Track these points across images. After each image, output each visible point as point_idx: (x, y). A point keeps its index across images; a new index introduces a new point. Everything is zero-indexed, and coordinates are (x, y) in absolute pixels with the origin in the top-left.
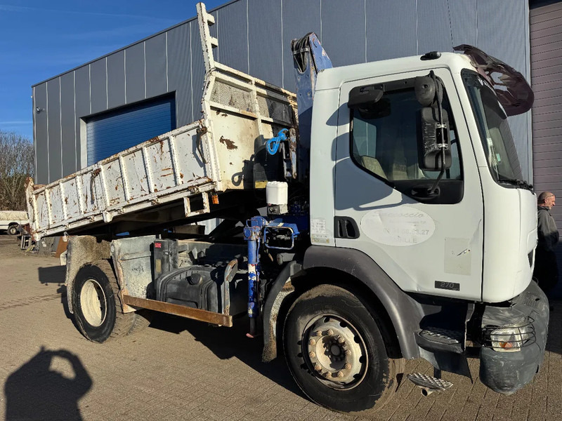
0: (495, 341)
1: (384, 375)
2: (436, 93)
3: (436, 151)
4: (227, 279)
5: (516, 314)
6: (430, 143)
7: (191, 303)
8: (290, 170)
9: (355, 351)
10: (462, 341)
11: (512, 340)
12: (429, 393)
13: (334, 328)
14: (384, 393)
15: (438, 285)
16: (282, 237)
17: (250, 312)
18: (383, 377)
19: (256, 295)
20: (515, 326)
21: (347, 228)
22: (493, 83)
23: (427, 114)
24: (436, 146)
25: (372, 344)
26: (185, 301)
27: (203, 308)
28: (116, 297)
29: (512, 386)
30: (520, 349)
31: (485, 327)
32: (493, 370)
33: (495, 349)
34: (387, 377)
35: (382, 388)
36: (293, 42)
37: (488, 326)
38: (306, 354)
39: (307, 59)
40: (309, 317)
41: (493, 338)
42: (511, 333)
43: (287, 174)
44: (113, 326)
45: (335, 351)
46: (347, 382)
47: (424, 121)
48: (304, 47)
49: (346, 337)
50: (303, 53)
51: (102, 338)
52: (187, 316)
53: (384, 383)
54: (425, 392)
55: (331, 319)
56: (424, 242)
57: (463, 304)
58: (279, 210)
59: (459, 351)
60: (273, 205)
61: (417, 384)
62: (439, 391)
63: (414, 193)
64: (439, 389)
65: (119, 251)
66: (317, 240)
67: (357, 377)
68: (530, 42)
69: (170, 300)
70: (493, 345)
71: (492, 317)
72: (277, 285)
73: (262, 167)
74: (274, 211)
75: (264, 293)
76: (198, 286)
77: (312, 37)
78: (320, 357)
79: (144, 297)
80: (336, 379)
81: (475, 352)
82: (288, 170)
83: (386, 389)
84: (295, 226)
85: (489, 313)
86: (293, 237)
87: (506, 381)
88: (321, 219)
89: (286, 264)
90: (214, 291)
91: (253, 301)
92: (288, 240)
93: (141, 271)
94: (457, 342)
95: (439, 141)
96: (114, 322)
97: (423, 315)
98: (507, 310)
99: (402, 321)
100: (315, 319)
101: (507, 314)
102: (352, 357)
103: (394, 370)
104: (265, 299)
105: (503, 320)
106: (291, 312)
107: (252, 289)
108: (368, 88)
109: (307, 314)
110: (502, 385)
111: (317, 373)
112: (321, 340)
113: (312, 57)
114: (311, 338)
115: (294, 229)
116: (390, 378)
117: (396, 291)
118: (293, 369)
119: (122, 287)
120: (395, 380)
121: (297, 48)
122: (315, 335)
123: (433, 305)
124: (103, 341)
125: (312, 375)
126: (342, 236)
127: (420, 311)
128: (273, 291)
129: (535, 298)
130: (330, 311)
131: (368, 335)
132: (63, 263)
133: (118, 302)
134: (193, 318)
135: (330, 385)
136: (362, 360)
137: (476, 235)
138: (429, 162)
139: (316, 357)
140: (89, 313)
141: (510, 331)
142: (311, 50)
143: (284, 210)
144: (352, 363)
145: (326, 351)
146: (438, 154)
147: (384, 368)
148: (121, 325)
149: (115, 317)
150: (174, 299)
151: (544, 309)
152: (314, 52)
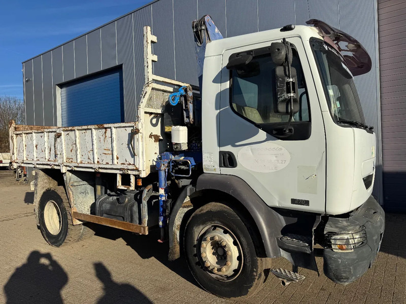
0: (334, 244)
1: (255, 270)
2: (286, 55)
3: (286, 99)
4: (144, 200)
5: (353, 223)
6: (281, 93)
7: (118, 217)
8: (188, 117)
9: (234, 252)
10: (310, 244)
11: (348, 243)
12: (287, 284)
13: (219, 234)
14: (254, 283)
15: (294, 201)
16: (183, 167)
17: (161, 223)
18: (254, 271)
19: (164, 211)
20: (350, 232)
21: (228, 160)
22: (340, 50)
23: (279, 71)
24: (286, 96)
25: (246, 246)
26: (115, 216)
27: (128, 221)
28: (68, 214)
29: (347, 279)
30: (353, 250)
31: (326, 234)
32: (332, 266)
33: (334, 250)
34: (256, 272)
35: (253, 280)
36: (193, 22)
37: (329, 232)
38: (199, 254)
39: (204, 35)
40: (201, 227)
41: (333, 242)
42: (346, 238)
43: (186, 120)
44: (66, 234)
45: (220, 252)
46: (229, 275)
47: (277, 77)
48: (201, 26)
49: (227, 241)
50: (201, 31)
51: (58, 244)
52: (117, 227)
53: (255, 276)
54: (284, 283)
55: (217, 228)
56: (282, 169)
57: (313, 216)
58: (181, 147)
59: (309, 251)
60: (176, 144)
61: (278, 277)
62: (294, 282)
63: (274, 132)
64: (293, 280)
65: (70, 180)
66: (207, 169)
67: (236, 271)
68: (378, 22)
69: (105, 215)
70: (333, 247)
71: (333, 226)
72: (178, 203)
73: (170, 116)
74: (177, 148)
75: (169, 209)
76: (124, 205)
77: (206, 19)
78: (209, 256)
79: (89, 213)
80: (220, 273)
81: (320, 253)
82: (187, 117)
83: (256, 280)
84: (192, 159)
85: (331, 223)
86: (191, 167)
87: (343, 275)
88: (210, 154)
89: (184, 187)
90: (135, 208)
91: (162, 216)
92: (186, 170)
93: (87, 194)
94: (307, 245)
95: (289, 92)
96: (67, 232)
97: (284, 224)
98: (345, 220)
99: (267, 229)
100: (206, 229)
101: (345, 223)
102: (231, 257)
103: (262, 266)
104: (170, 213)
105: (340, 228)
106: (189, 223)
107: (162, 206)
108: (242, 54)
109: (200, 225)
110: (339, 277)
111: (207, 269)
112: (209, 244)
113: (208, 33)
114: (203, 242)
115: (191, 162)
116: (259, 273)
117: (263, 206)
118: (191, 267)
119: (72, 206)
120: (263, 274)
121: (196, 27)
122: (205, 240)
123: (290, 217)
124: (59, 245)
125: (204, 270)
126: (225, 166)
127: (282, 221)
128: (175, 207)
129: (374, 211)
130: (216, 222)
131: (243, 239)
132: (32, 188)
133: (69, 217)
134: (120, 228)
135: (217, 278)
136: (239, 258)
137: (320, 163)
138: (282, 108)
139: (206, 257)
140: (51, 225)
141: (346, 237)
142: (206, 28)
143: (185, 147)
144: (231, 261)
145: (214, 252)
146: (288, 101)
147: (254, 265)
148: (72, 234)
149: (67, 228)
150: (107, 214)
151: (379, 220)
152: (209, 30)
